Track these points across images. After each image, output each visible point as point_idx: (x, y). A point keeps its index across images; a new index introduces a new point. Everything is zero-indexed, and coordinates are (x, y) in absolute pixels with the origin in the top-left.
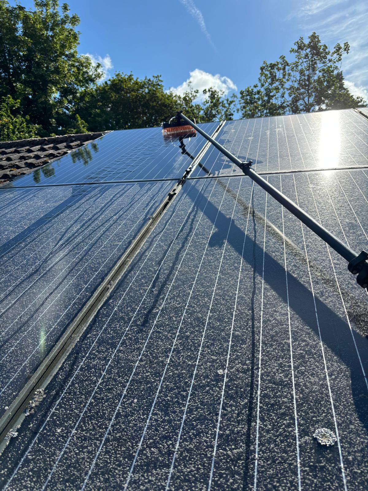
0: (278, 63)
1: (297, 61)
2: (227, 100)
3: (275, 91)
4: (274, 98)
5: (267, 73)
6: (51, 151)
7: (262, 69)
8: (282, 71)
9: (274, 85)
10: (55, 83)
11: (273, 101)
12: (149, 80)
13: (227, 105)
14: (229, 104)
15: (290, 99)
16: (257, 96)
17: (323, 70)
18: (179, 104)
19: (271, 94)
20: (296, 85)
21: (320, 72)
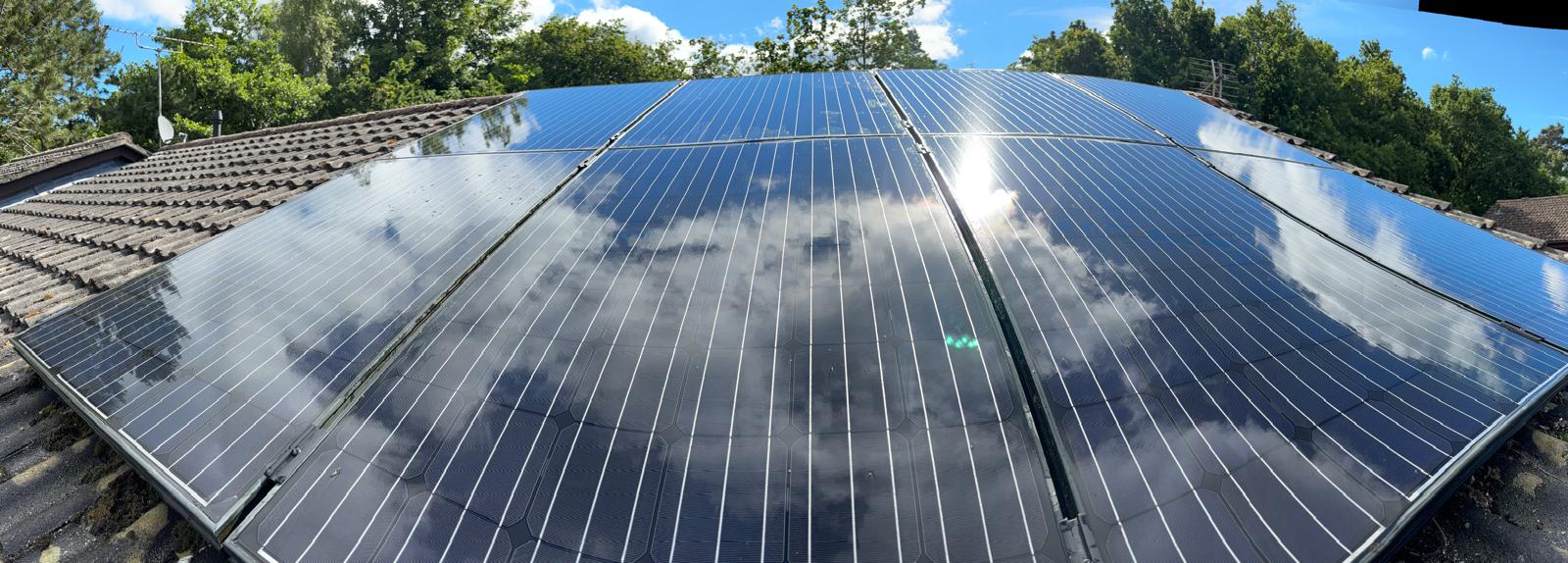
0: (815, 9)
1: (846, 8)
2: (732, 55)
3: (810, 47)
4: (808, 56)
5: (800, 20)
6: (443, 119)
7: (790, 15)
8: (820, 20)
9: (809, 38)
10: (457, 33)
11: (808, 59)
12: (605, 25)
13: (731, 62)
14: (735, 62)
15: (835, 58)
16: (781, 52)
17: (887, 24)
18: (650, 58)
19: (805, 50)
20: (844, 40)
21: (881, 26)
